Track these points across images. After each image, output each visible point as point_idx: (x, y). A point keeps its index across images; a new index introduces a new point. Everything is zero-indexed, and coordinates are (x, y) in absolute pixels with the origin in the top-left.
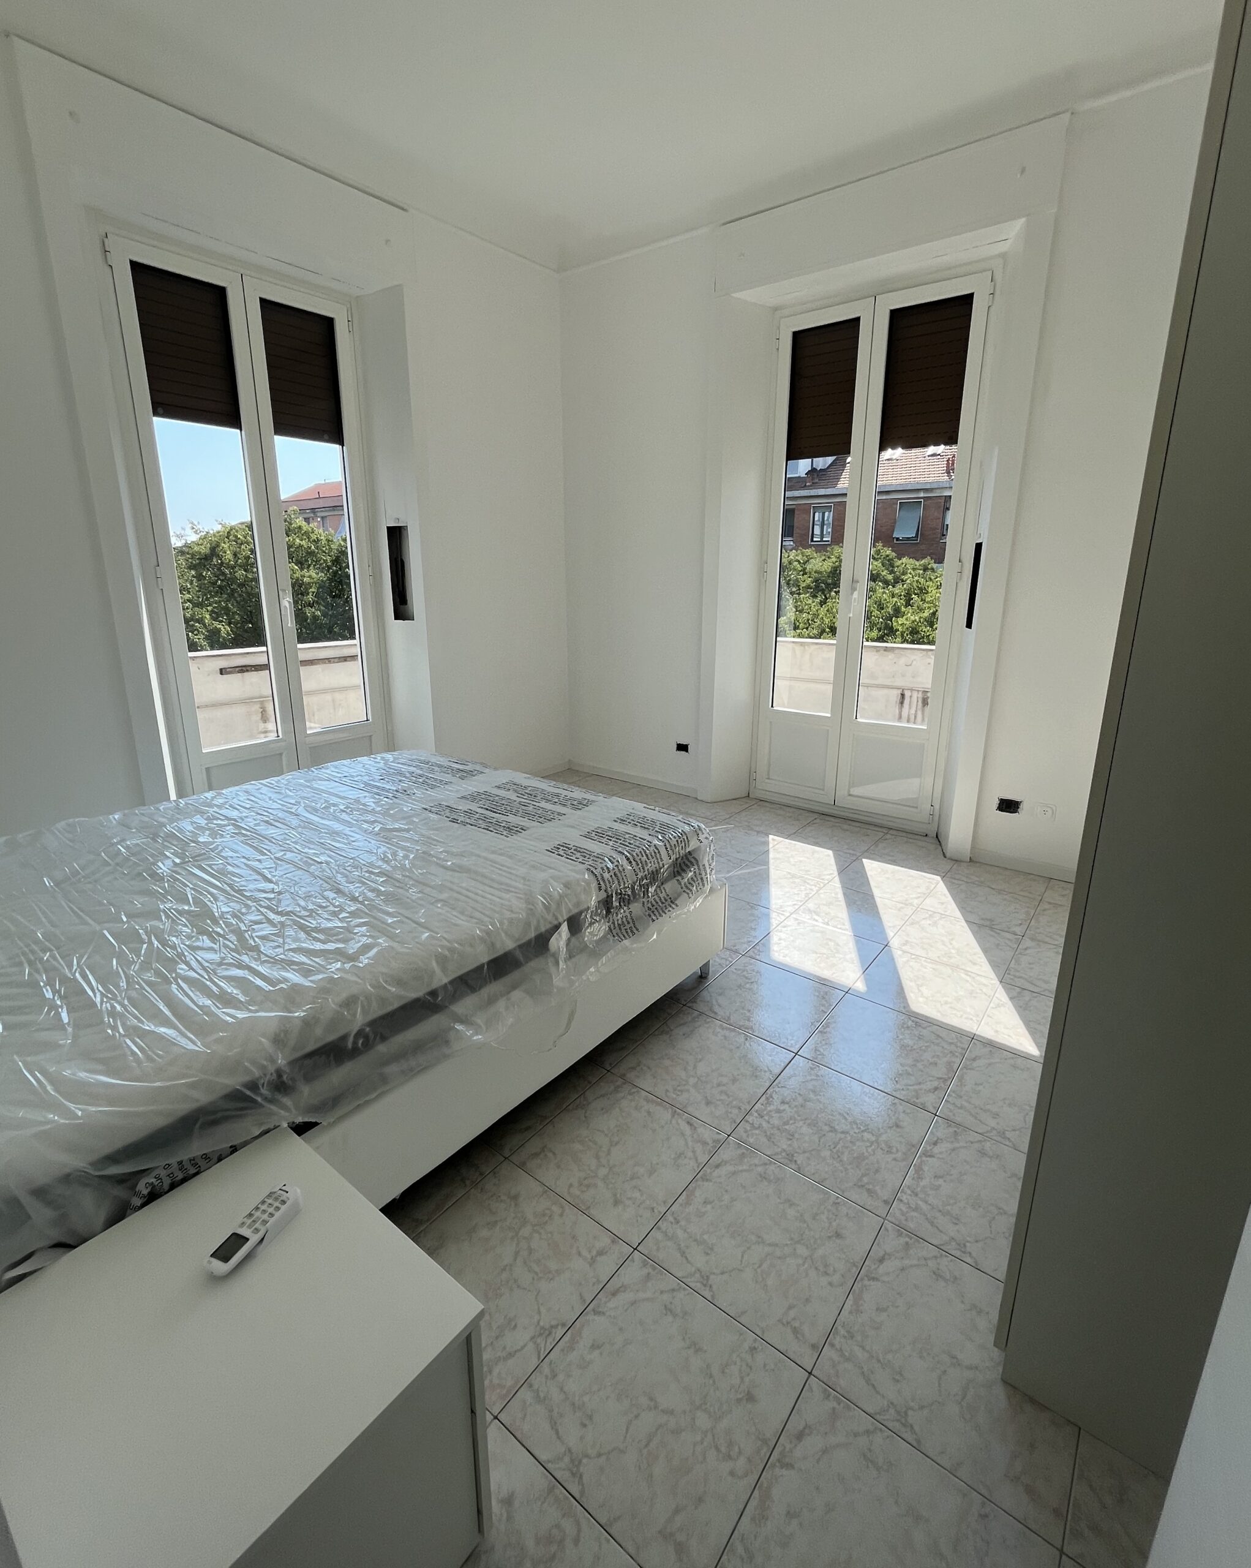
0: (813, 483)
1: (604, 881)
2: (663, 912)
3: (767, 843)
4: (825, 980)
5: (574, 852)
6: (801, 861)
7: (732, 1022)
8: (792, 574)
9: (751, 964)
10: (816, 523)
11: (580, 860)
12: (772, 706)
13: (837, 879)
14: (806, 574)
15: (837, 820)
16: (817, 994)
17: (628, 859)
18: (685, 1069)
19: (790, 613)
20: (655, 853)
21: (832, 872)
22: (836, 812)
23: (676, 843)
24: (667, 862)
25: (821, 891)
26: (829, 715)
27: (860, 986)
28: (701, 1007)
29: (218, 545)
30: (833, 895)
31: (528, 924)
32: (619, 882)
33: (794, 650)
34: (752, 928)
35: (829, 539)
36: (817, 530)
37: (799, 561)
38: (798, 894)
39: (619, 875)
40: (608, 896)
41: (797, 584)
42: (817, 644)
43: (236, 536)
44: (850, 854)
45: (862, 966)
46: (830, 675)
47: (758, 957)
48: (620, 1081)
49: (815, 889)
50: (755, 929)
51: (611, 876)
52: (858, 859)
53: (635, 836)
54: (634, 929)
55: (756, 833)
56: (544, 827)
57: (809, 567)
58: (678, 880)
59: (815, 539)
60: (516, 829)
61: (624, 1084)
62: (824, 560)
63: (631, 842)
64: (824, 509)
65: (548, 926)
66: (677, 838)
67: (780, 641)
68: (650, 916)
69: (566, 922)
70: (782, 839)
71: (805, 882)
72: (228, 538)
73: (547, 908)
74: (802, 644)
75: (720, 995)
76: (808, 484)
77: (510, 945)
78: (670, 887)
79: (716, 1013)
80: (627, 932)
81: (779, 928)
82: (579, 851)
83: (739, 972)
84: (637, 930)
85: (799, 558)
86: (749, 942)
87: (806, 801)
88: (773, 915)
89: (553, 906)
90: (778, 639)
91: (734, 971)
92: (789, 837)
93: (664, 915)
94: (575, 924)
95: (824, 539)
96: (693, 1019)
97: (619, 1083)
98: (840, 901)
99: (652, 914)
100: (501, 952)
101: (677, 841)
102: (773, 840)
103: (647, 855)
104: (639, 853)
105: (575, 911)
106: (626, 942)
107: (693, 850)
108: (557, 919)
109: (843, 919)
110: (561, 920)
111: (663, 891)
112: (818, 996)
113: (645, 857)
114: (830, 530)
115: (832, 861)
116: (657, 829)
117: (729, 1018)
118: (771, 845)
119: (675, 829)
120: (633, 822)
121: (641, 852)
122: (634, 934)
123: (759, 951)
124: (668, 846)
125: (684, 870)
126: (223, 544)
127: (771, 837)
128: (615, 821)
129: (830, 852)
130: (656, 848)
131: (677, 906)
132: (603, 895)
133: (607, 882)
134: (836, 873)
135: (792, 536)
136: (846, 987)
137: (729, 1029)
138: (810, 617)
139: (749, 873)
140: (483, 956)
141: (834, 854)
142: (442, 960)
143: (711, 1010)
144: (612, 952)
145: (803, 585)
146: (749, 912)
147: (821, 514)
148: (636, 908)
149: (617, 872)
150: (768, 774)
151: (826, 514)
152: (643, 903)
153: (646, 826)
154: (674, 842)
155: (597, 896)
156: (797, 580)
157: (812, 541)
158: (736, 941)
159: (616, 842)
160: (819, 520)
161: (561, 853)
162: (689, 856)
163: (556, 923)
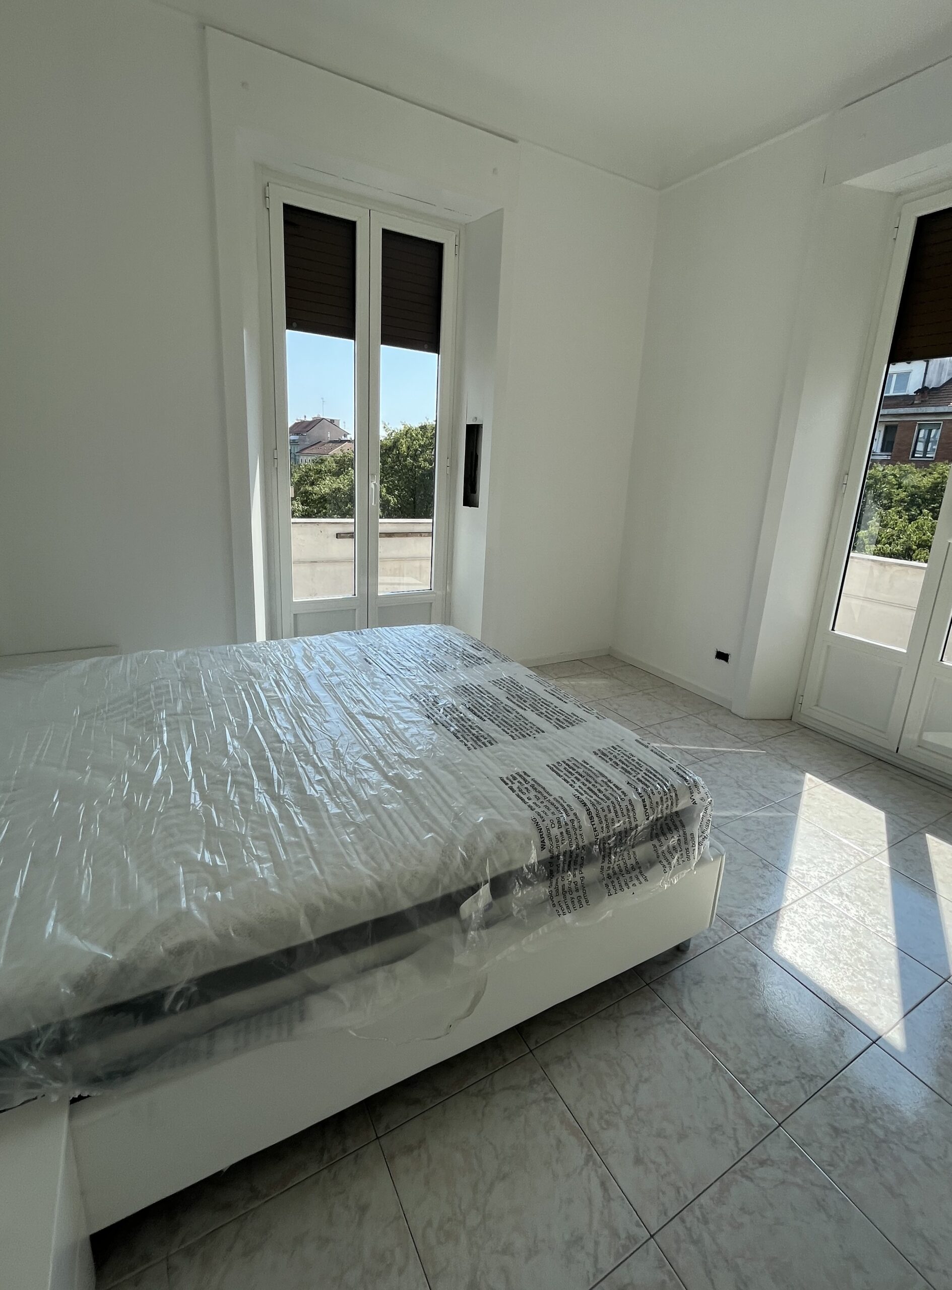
0: (922, 401)
1: (550, 839)
2: (626, 884)
3: (800, 783)
4: (843, 1008)
5: (530, 788)
6: (841, 817)
7: (701, 1033)
8: (885, 487)
9: (747, 950)
10: (919, 440)
11: (530, 803)
12: (833, 629)
13: (886, 853)
14: (901, 487)
15: (897, 772)
16: (828, 1029)
17: (589, 813)
18: (623, 1088)
19: (873, 526)
20: (628, 810)
21: (881, 843)
22: (898, 762)
23: (659, 800)
24: (642, 822)
25: (863, 867)
26: (905, 651)
27: (896, 1038)
28: (667, 993)
29: (398, 440)
30: (877, 877)
31: (435, 881)
32: (570, 842)
33: (871, 568)
34: (758, 897)
35: (933, 455)
36: (920, 447)
37: (895, 476)
38: (829, 863)
39: (572, 832)
40: (552, 857)
41: (889, 496)
42: (901, 565)
43: (411, 434)
44: (909, 822)
45: (904, 1003)
46: (914, 601)
47: (757, 942)
48: (539, 1074)
49: (854, 862)
50: (763, 899)
51: (562, 833)
52: (920, 832)
53: (610, 781)
54: (583, 901)
55: (790, 767)
56: (513, 744)
57: (905, 482)
58: (655, 846)
59: (916, 455)
60: (483, 740)
61: (544, 1079)
62: (924, 476)
63: (602, 789)
64: (930, 427)
65: (461, 886)
66: (662, 793)
67: (852, 557)
68: (607, 885)
69: (488, 885)
70: (822, 782)
71: (842, 848)
72: (406, 435)
73: (466, 863)
74: (882, 564)
75: (696, 983)
76: (915, 402)
77: (405, 904)
78: (642, 852)
79: (684, 1011)
80: (573, 902)
81: (795, 906)
82: (535, 789)
83: (728, 957)
84: (587, 902)
85: (896, 471)
86: (751, 915)
87: (862, 741)
88: (791, 884)
89: (475, 862)
90: (852, 554)
91: (723, 953)
92: (831, 780)
93: (625, 889)
94: (499, 886)
95: (927, 456)
96: (654, 1009)
97: (537, 1076)
98: (885, 889)
99: (610, 885)
100: (391, 911)
101: (661, 798)
102: (810, 780)
103: (616, 812)
104: (606, 808)
105: (502, 871)
106: (568, 918)
107: (683, 810)
108: (476, 878)
109: (886, 918)
110: (481, 879)
111: (632, 856)
112: (830, 1035)
113: (613, 814)
114: (935, 447)
115: (883, 827)
116: (639, 776)
117: (699, 1024)
118: (806, 787)
119: (664, 780)
120: (615, 760)
121: (608, 807)
122: (581, 906)
123: (761, 933)
124: (647, 803)
125: (664, 834)
126: (401, 440)
127: (808, 775)
128: (595, 753)
129: (882, 815)
130: (631, 803)
131: (646, 880)
132: (546, 854)
133: (554, 840)
134: (886, 846)
135: (891, 451)
136: (874, 1032)
137: (695, 1043)
138: (895, 532)
139: (771, 817)
140: (366, 913)
141: (886, 817)
142: (313, 913)
143: (678, 1003)
144: (545, 928)
145: (895, 498)
146: (760, 872)
147: (927, 431)
148: (590, 872)
149: (571, 830)
150: (818, 700)
151: (934, 432)
152: (602, 868)
153: (628, 769)
154: (656, 798)
155: (538, 856)
156: (890, 493)
157: (913, 456)
158: (734, 909)
159: (584, 784)
160: (924, 437)
161: (515, 787)
162: (675, 818)
163: (472, 883)
